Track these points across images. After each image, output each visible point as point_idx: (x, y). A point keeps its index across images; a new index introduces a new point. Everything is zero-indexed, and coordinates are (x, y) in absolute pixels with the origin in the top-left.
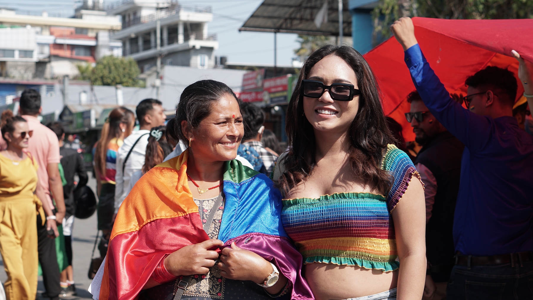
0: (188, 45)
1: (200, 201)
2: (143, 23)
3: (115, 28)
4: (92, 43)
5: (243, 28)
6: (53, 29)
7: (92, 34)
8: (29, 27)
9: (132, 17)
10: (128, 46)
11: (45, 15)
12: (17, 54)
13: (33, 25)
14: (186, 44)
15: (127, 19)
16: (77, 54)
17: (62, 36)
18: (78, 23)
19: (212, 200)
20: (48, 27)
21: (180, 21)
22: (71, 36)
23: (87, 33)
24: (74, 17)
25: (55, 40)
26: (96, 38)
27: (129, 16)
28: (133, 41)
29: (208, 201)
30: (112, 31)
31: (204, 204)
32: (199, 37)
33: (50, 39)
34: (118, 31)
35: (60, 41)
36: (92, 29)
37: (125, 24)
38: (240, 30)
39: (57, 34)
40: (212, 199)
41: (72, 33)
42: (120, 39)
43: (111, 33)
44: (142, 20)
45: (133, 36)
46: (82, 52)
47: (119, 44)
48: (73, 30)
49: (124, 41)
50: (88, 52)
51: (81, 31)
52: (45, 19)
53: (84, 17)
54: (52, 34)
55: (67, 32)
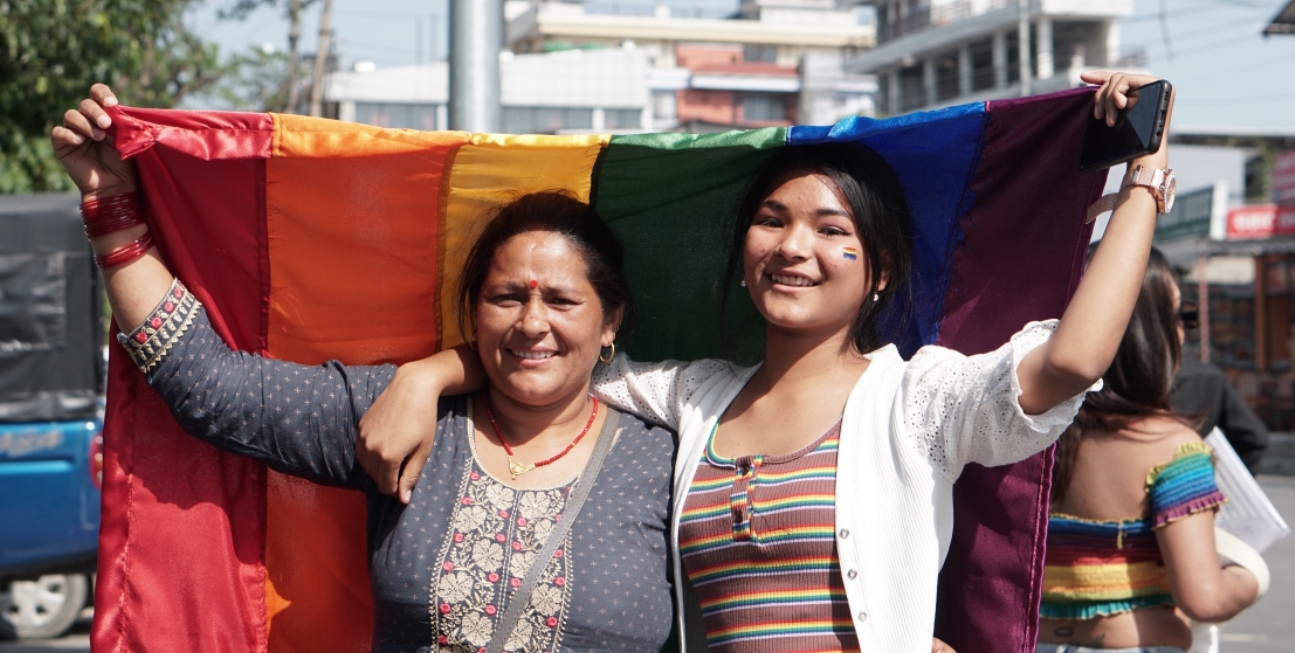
0: (1067, 82)
1: (515, 491)
2: (937, 26)
3: (858, 43)
4: (788, 85)
5: (1276, 27)
6: (684, 50)
7: (786, 61)
8: (629, 46)
9: (905, 11)
10: (895, 90)
11: (663, 12)
12: (598, 119)
13: (641, 41)
14: (1061, 78)
15: (891, 16)
16: (749, 115)
17: (707, 69)
18: (748, 31)
19: (546, 492)
20: (671, 44)
21: (1042, 15)
22: (733, 66)
23: (773, 60)
24: (738, 16)
25: (690, 80)
26: (799, 71)
27: (898, 7)
28: (910, 74)
29: (535, 493)
30: (851, 49)
31: (524, 501)
32: (1096, 58)
33: (678, 79)
34: (866, 49)
35: (702, 82)
36: (789, 47)
37: (887, 31)
38: (1266, 33)
39: (694, 62)
40: (546, 489)
41: (734, 59)
42: (871, 72)
43: (848, 55)
44: (935, 16)
45: (909, 61)
46: (761, 108)
47: (870, 85)
48: (737, 50)
49: (882, 75)
50: (779, 111)
51: (758, 54)
52: (663, 23)
53: (765, 15)
54: (681, 62)
55: (722, 56)
